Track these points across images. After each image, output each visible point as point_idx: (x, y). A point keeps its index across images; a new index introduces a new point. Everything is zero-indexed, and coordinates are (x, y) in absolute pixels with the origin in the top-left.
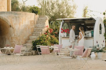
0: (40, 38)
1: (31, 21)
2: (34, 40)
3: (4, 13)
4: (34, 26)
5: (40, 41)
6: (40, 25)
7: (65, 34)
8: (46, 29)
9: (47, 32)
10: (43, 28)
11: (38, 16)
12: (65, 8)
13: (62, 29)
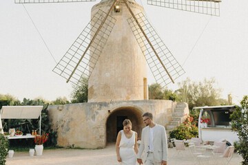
0: (178, 127)
1: (168, 109)
2: (171, 130)
3: (138, 101)
4: (171, 115)
5: (178, 131)
6: (178, 114)
7: (206, 125)
8: (185, 117)
9: (187, 121)
10: (182, 116)
11: (176, 103)
12: (210, 91)
13: (201, 119)
